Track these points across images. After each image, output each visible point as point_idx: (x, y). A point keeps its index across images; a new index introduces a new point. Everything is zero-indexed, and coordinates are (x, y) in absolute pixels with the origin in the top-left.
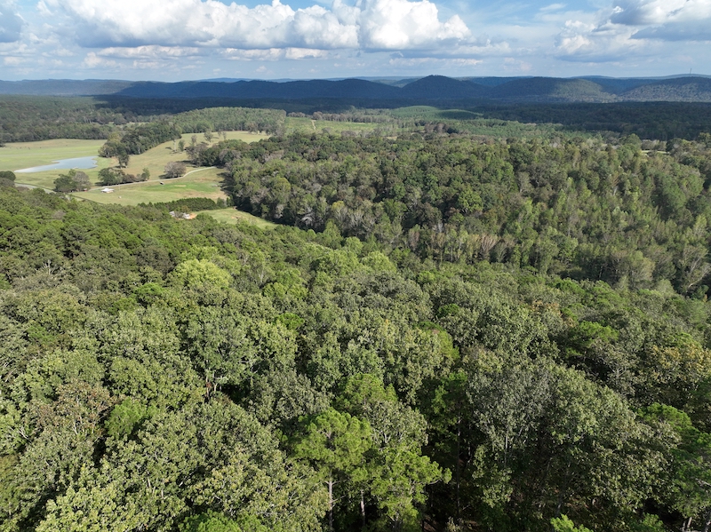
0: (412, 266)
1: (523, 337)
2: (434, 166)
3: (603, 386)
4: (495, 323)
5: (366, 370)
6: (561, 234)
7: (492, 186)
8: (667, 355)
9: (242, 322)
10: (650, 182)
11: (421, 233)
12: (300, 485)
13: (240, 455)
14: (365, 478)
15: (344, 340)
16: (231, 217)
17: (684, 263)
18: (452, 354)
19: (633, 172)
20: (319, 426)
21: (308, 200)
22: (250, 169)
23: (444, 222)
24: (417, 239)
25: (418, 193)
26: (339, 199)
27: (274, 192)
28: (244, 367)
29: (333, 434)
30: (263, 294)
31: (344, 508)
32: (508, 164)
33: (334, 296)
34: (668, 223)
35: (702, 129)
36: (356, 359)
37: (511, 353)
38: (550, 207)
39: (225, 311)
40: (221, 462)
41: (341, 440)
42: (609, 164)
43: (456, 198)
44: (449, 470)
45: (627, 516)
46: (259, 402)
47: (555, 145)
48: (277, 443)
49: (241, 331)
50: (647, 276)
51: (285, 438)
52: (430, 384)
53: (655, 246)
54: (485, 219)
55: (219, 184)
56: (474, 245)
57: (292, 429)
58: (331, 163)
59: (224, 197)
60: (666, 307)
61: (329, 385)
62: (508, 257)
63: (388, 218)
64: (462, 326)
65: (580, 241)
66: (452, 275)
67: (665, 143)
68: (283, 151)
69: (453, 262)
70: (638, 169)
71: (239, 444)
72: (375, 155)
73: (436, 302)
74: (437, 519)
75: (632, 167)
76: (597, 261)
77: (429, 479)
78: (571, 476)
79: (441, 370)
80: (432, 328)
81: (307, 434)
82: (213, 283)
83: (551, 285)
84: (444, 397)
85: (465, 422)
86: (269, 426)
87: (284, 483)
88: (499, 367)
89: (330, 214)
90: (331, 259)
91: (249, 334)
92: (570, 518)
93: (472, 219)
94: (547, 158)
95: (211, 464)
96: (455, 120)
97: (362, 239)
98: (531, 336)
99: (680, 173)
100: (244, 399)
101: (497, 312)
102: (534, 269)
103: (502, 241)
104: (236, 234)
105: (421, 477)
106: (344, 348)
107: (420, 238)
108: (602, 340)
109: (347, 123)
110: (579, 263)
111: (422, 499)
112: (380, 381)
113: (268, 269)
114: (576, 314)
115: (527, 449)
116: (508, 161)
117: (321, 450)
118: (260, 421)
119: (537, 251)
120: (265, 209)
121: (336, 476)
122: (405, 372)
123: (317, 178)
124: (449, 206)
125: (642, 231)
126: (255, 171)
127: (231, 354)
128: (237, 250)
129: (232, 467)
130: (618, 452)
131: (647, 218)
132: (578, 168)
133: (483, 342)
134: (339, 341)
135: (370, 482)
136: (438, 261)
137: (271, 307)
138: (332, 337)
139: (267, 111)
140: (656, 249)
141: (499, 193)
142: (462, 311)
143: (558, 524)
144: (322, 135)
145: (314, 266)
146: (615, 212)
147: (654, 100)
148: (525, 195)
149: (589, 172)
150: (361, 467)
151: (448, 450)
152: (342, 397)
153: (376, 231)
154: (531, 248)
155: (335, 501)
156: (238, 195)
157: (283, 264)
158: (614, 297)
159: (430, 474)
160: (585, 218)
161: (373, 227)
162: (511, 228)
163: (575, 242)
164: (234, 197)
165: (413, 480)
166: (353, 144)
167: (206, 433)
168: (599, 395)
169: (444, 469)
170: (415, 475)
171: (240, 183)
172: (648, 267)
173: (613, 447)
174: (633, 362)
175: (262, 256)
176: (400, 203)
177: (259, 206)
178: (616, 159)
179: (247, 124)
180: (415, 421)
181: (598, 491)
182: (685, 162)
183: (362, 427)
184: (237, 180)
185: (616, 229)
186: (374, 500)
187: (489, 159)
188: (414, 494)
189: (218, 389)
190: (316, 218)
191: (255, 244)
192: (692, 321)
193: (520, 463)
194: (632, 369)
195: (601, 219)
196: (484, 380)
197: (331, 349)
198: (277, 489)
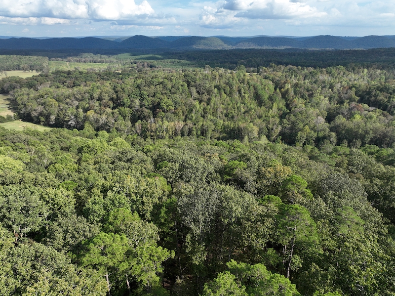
0: (139, 144)
1: (203, 173)
2: (145, 86)
3: (242, 191)
4: (188, 168)
5: (119, 206)
6: (215, 118)
7: (177, 96)
8: (269, 172)
9: (35, 191)
10: (252, 88)
11: (142, 125)
12: (89, 282)
13: (45, 274)
14: (128, 267)
15: (104, 192)
16: (19, 126)
17: (270, 126)
18: (167, 188)
19: (244, 84)
20: (95, 244)
21: (71, 111)
22: (28, 94)
23: (154, 117)
24: (140, 128)
25: (137, 102)
26: (90, 109)
27: (47, 108)
28: (41, 219)
29: (105, 247)
30: (48, 172)
31: (117, 287)
32: (184, 83)
33: (95, 166)
34: (262, 108)
35: (271, 61)
36: (113, 201)
37: (198, 183)
38: (208, 104)
39: (22, 186)
40: (33, 281)
41: (110, 249)
42: (233, 81)
43: (159, 103)
44: (173, 251)
45: (260, 252)
46: (54, 239)
47: (206, 72)
48: (70, 260)
49: (36, 197)
50: (256, 135)
51: (75, 256)
52: (157, 207)
53: (258, 119)
54: (176, 114)
55: (7, 106)
56: (172, 128)
57: (78, 251)
58: (83, 88)
59: (12, 114)
60: (265, 148)
61: (99, 219)
62: (190, 132)
63: (122, 118)
64: (171, 172)
65: (224, 121)
66: (162, 146)
67: (256, 69)
68: (50, 82)
69: (162, 139)
70: (246, 83)
71: (44, 267)
72: (109, 82)
73: (155, 162)
74: (170, 279)
75: (243, 82)
76: (233, 130)
77: (163, 259)
78: (233, 240)
79: (162, 198)
80: (155, 176)
81: (88, 250)
82: (11, 169)
83: (213, 145)
84: (166, 213)
85: (179, 223)
86: (63, 252)
87: (77, 283)
88: (193, 191)
89: (86, 119)
90: (90, 145)
91: (42, 198)
92: (235, 260)
93: (169, 114)
94: (203, 79)
95: (25, 285)
96: (153, 61)
97: (108, 131)
98: (206, 173)
99: (264, 83)
100: (43, 239)
101: (188, 162)
102: (204, 138)
103: (186, 125)
104: (24, 137)
105: (159, 258)
106: (105, 196)
107: (142, 127)
108: (240, 169)
109: (90, 64)
110: (225, 132)
111: (161, 270)
112: (129, 211)
113: (49, 156)
114: (226, 158)
115: (211, 230)
116: (184, 81)
117: (98, 258)
118: (56, 249)
119: (204, 128)
120: (42, 119)
121: (110, 270)
122: (143, 203)
123: (75, 97)
124: (156, 108)
125: (251, 113)
126: (32, 95)
127: (30, 212)
128: (26, 146)
129: (41, 282)
130: (252, 222)
131: (253, 106)
132: (219, 84)
133: (183, 179)
134: (101, 192)
135: (131, 269)
136: (154, 139)
137: (54, 179)
138: (97, 191)
139: (35, 57)
140: (258, 121)
141: (181, 99)
142: (170, 164)
143: (230, 264)
144: (75, 71)
145: (80, 150)
146: (238, 105)
147: (249, 48)
148: (195, 99)
149: (224, 85)
150: (124, 261)
151: (172, 240)
152: (107, 224)
153: (116, 126)
154: (201, 127)
155: (111, 285)
156: (21, 112)
157: (59, 152)
158: (243, 146)
159: (163, 256)
160: (225, 109)
161: (113, 124)
162: (190, 117)
163: (222, 122)
164: (19, 113)
165: (154, 261)
166: (95, 76)
167: (19, 266)
168: (241, 196)
169: (170, 251)
170: (156, 258)
171: (22, 104)
172: (256, 130)
173: (250, 220)
174: (255, 177)
175: (44, 148)
176: (128, 109)
177: (38, 118)
178: (236, 78)
179: (22, 66)
180: (152, 229)
181: (246, 244)
182: (266, 78)
183: (122, 239)
184: (20, 102)
185: (240, 113)
186: (134, 278)
187: (174, 81)
188: (156, 269)
189: (24, 236)
190: (78, 122)
191: (38, 142)
192: (277, 154)
193: (209, 238)
194: (254, 181)
195: (232, 109)
196: (185, 199)
197: (97, 198)
198: (74, 288)
